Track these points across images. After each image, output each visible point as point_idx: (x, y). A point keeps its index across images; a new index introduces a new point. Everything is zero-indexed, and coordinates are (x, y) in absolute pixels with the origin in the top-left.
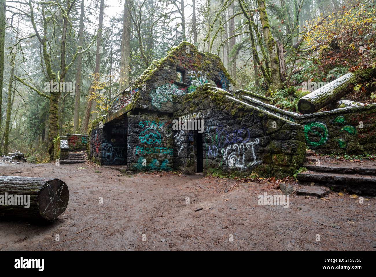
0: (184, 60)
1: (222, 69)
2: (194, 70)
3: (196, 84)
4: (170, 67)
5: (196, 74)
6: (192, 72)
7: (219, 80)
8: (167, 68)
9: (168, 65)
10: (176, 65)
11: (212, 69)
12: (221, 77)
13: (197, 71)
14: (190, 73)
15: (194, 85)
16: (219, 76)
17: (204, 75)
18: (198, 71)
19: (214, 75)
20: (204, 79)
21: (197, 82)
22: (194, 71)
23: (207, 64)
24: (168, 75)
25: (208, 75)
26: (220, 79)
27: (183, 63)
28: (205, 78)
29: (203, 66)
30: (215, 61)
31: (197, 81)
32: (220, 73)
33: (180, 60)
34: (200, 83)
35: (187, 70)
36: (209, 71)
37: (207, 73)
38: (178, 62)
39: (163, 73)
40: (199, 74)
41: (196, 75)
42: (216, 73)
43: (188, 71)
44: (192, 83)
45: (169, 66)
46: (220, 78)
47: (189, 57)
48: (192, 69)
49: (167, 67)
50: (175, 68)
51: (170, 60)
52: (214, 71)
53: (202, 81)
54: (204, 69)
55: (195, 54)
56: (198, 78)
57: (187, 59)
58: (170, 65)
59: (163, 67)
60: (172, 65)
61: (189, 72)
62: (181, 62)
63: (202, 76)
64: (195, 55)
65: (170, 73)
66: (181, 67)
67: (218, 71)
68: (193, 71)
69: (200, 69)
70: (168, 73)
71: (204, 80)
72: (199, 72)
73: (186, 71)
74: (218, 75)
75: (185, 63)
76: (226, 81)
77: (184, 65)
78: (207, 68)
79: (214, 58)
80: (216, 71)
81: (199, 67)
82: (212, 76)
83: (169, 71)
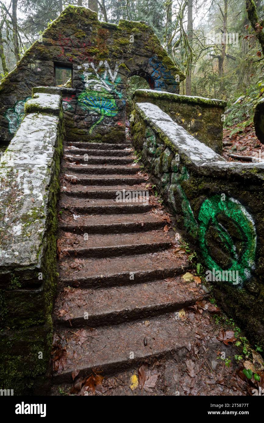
0: (70, 44)
1: (156, 50)
2: (91, 60)
3: (95, 87)
4: (40, 63)
5: (96, 68)
6: (86, 65)
7: (147, 73)
8: (33, 66)
9: (36, 58)
10: (51, 57)
11: (133, 53)
12: (152, 66)
13: (96, 63)
14: (83, 69)
15: (91, 89)
16: (149, 65)
17: (113, 69)
18: (98, 61)
19: (137, 65)
20: (113, 75)
21: (97, 83)
22: (92, 64)
23: (121, 45)
24: (37, 77)
25: (122, 68)
26: (150, 72)
27: (66, 51)
28: (116, 73)
29: (112, 51)
30: (141, 36)
31: (97, 81)
32: (150, 59)
33: (62, 46)
34: (103, 84)
35: (76, 62)
36: (125, 58)
37: (122, 62)
38: (57, 51)
39: (27, 76)
40: (103, 67)
41: (96, 70)
42: (141, 61)
43: (79, 64)
44: (87, 86)
45: (38, 61)
46: (150, 70)
47: (79, 38)
48: (87, 60)
49: (35, 63)
50: (51, 63)
51: (40, 50)
52: (137, 58)
53: (109, 80)
54: (114, 56)
55: (94, 29)
56: (100, 76)
57: (76, 42)
58: (39, 59)
59: (26, 65)
60: (43, 58)
61: (79, 67)
62: (64, 49)
63: (110, 71)
64: (94, 31)
65: (40, 73)
66: (64, 58)
67: (147, 56)
68: (90, 62)
69: (104, 56)
70: (36, 73)
71: (113, 78)
72: (101, 63)
73: (74, 65)
74: (146, 65)
75: (71, 51)
76: (163, 74)
77: (69, 54)
78: (121, 53)
79: (137, 30)
80: (141, 56)
81: (102, 53)
82: (131, 68)
83: (39, 70)
